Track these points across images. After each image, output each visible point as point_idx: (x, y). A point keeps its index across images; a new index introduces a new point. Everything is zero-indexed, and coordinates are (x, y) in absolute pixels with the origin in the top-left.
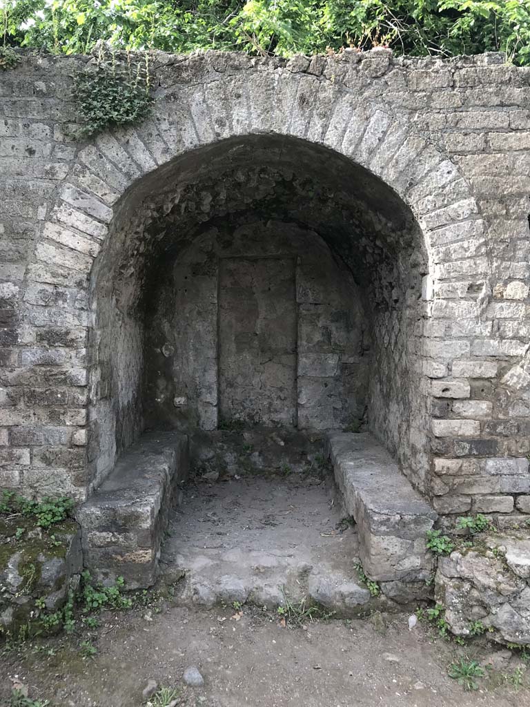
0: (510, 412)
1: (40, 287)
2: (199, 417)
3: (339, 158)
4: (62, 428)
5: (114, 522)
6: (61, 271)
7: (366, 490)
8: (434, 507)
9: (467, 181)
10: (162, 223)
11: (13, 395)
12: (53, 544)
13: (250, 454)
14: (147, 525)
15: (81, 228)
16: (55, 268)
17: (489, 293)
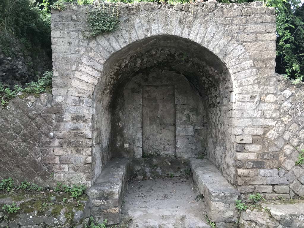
0: (270, 149)
1: (73, 98)
2: (134, 152)
3: (195, 44)
4: (81, 156)
5: (103, 196)
6: (81, 91)
7: (208, 183)
8: (238, 190)
9: (249, 53)
10: (120, 72)
11: (61, 142)
12: (78, 205)
13: (156, 169)
14: (117, 197)
15: (90, 74)
16: (79, 90)
17: (259, 99)
